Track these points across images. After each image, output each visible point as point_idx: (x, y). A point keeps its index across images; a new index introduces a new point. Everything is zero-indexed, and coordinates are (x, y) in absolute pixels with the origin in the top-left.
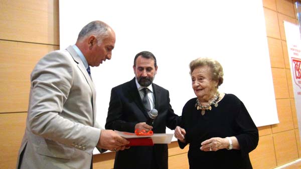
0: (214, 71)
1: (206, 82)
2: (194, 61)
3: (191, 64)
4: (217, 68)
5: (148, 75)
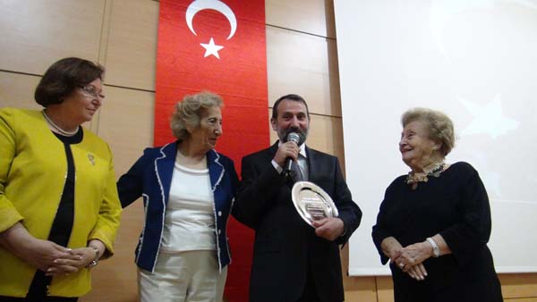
5: (301, 125)
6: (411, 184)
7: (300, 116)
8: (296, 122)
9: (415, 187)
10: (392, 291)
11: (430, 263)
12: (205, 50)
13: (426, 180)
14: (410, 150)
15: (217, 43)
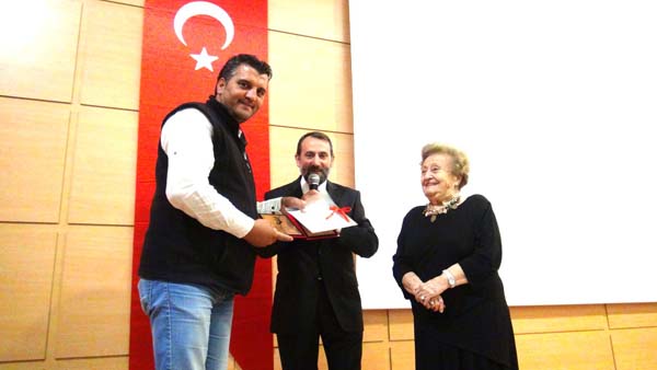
0: (457, 162)
1: (442, 175)
2: (429, 146)
3: (424, 148)
4: (462, 159)
5: (322, 164)
6: (430, 216)
7: (322, 155)
8: (317, 161)
9: (433, 219)
10: (413, 325)
11: (448, 294)
12: (195, 62)
13: (445, 211)
14: (435, 184)
15: (210, 53)
